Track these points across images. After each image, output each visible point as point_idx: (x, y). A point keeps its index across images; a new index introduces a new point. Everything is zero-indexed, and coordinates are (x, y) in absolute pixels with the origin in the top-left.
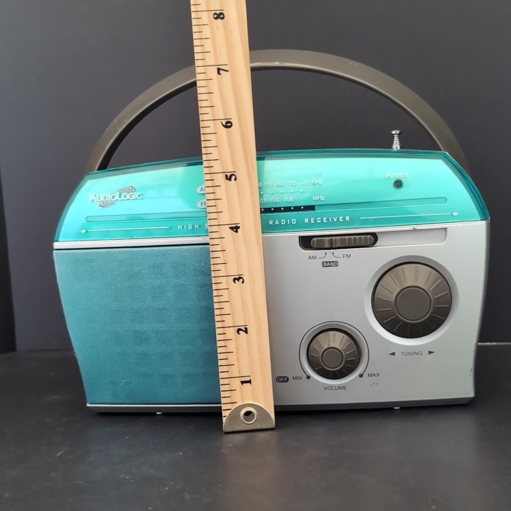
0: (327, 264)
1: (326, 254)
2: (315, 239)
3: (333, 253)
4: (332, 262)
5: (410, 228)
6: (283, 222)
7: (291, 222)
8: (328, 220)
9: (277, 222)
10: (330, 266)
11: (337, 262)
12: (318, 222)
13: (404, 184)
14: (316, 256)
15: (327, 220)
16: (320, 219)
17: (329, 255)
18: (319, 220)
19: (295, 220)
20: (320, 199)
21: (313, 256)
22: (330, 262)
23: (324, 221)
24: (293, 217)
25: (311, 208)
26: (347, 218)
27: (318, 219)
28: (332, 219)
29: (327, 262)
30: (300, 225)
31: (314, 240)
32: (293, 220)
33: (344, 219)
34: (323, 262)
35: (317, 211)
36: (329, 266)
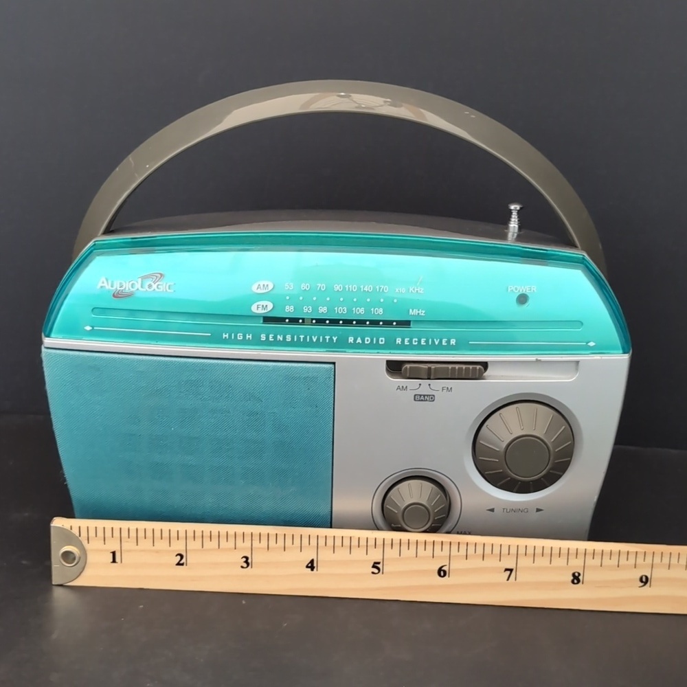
0: (420, 398)
1: (420, 385)
2: (408, 366)
3: (429, 385)
4: (427, 396)
5: (533, 358)
6: (368, 341)
7: (378, 341)
8: (427, 342)
9: (359, 340)
10: (425, 401)
11: (434, 396)
12: (414, 343)
13: (530, 302)
14: (406, 387)
15: (425, 342)
16: (417, 340)
17: (424, 386)
18: (415, 342)
19: (383, 339)
20: (418, 314)
21: (403, 387)
22: (424, 396)
23: (422, 344)
24: (382, 335)
25: (406, 323)
26: (453, 342)
27: (414, 340)
28: (433, 342)
29: (421, 396)
30: (390, 345)
31: (406, 368)
32: (380, 339)
33: (448, 342)
34: (415, 395)
35: (414, 328)
36: (422, 400)
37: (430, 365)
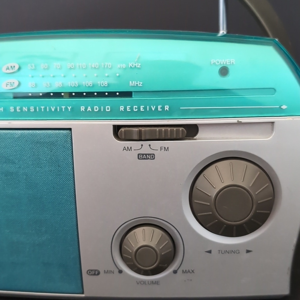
0: (142, 157)
1: (142, 145)
2: (123, 129)
3: (150, 145)
4: (149, 154)
5: (235, 121)
6: (96, 109)
7: (104, 109)
8: (145, 108)
9: (89, 109)
10: (147, 159)
11: (154, 154)
12: (134, 110)
13: (231, 72)
14: (131, 148)
15: (144, 108)
16: (137, 107)
17: (146, 147)
18: (136, 108)
19: (109, 107)
20: (137, 85)
21: (128, 148)
22: (146, 155)
23: (141, 110)
24: (107, 104)
25: (127, 94)
26: (167, 108)
27: (134, 107)
28: (150, 109)
29: (143, 155)
30: (114, 113)
32: (107, 107)
33: (163, 108)
34: (139, 155)
35: (135, 98)
36: (144, 159)
37: (140, 128)
